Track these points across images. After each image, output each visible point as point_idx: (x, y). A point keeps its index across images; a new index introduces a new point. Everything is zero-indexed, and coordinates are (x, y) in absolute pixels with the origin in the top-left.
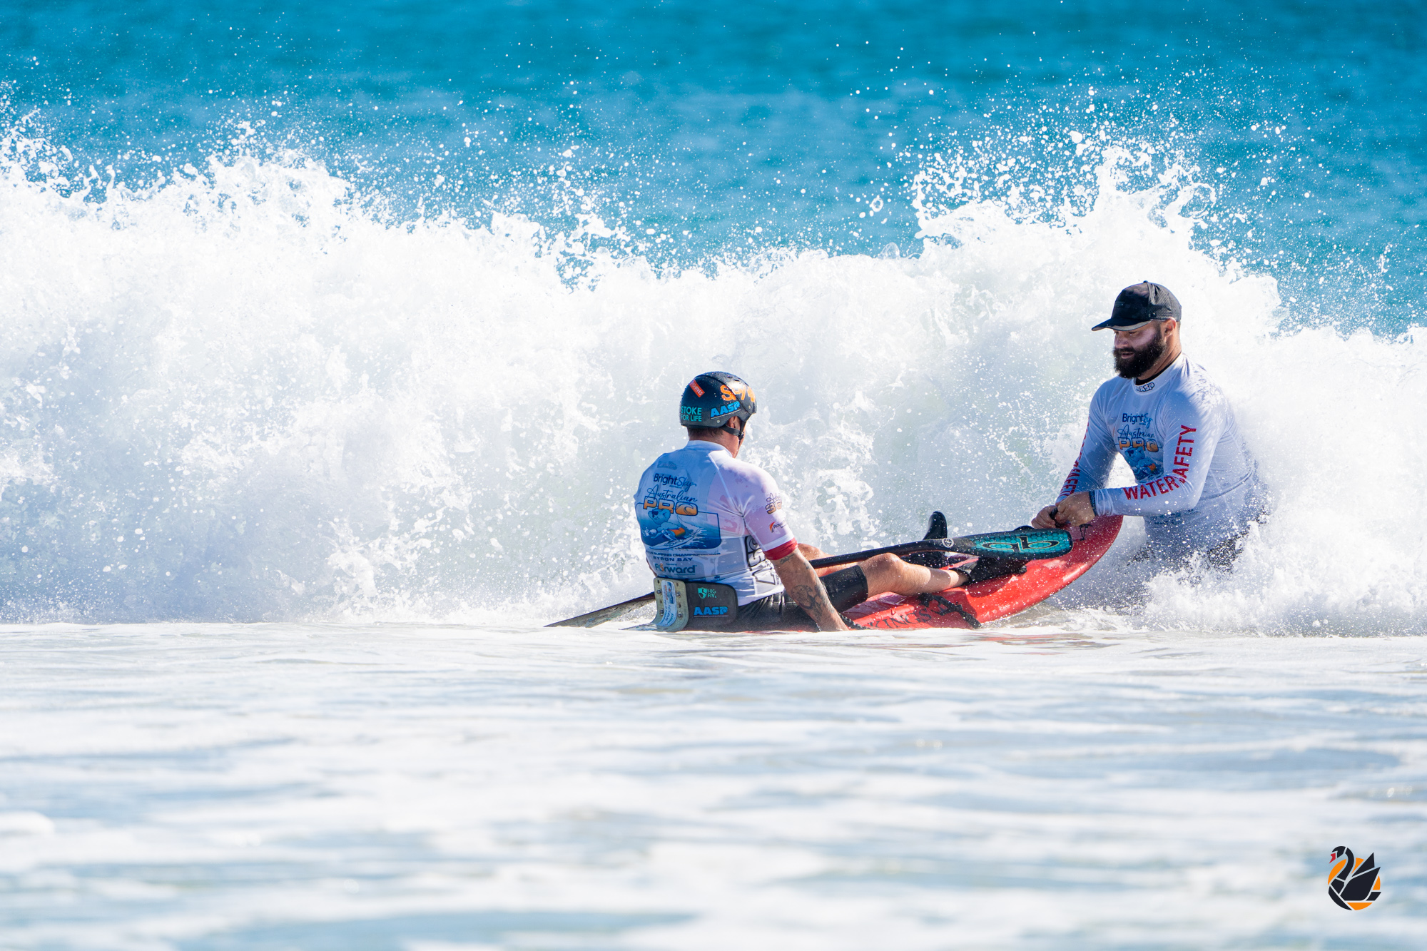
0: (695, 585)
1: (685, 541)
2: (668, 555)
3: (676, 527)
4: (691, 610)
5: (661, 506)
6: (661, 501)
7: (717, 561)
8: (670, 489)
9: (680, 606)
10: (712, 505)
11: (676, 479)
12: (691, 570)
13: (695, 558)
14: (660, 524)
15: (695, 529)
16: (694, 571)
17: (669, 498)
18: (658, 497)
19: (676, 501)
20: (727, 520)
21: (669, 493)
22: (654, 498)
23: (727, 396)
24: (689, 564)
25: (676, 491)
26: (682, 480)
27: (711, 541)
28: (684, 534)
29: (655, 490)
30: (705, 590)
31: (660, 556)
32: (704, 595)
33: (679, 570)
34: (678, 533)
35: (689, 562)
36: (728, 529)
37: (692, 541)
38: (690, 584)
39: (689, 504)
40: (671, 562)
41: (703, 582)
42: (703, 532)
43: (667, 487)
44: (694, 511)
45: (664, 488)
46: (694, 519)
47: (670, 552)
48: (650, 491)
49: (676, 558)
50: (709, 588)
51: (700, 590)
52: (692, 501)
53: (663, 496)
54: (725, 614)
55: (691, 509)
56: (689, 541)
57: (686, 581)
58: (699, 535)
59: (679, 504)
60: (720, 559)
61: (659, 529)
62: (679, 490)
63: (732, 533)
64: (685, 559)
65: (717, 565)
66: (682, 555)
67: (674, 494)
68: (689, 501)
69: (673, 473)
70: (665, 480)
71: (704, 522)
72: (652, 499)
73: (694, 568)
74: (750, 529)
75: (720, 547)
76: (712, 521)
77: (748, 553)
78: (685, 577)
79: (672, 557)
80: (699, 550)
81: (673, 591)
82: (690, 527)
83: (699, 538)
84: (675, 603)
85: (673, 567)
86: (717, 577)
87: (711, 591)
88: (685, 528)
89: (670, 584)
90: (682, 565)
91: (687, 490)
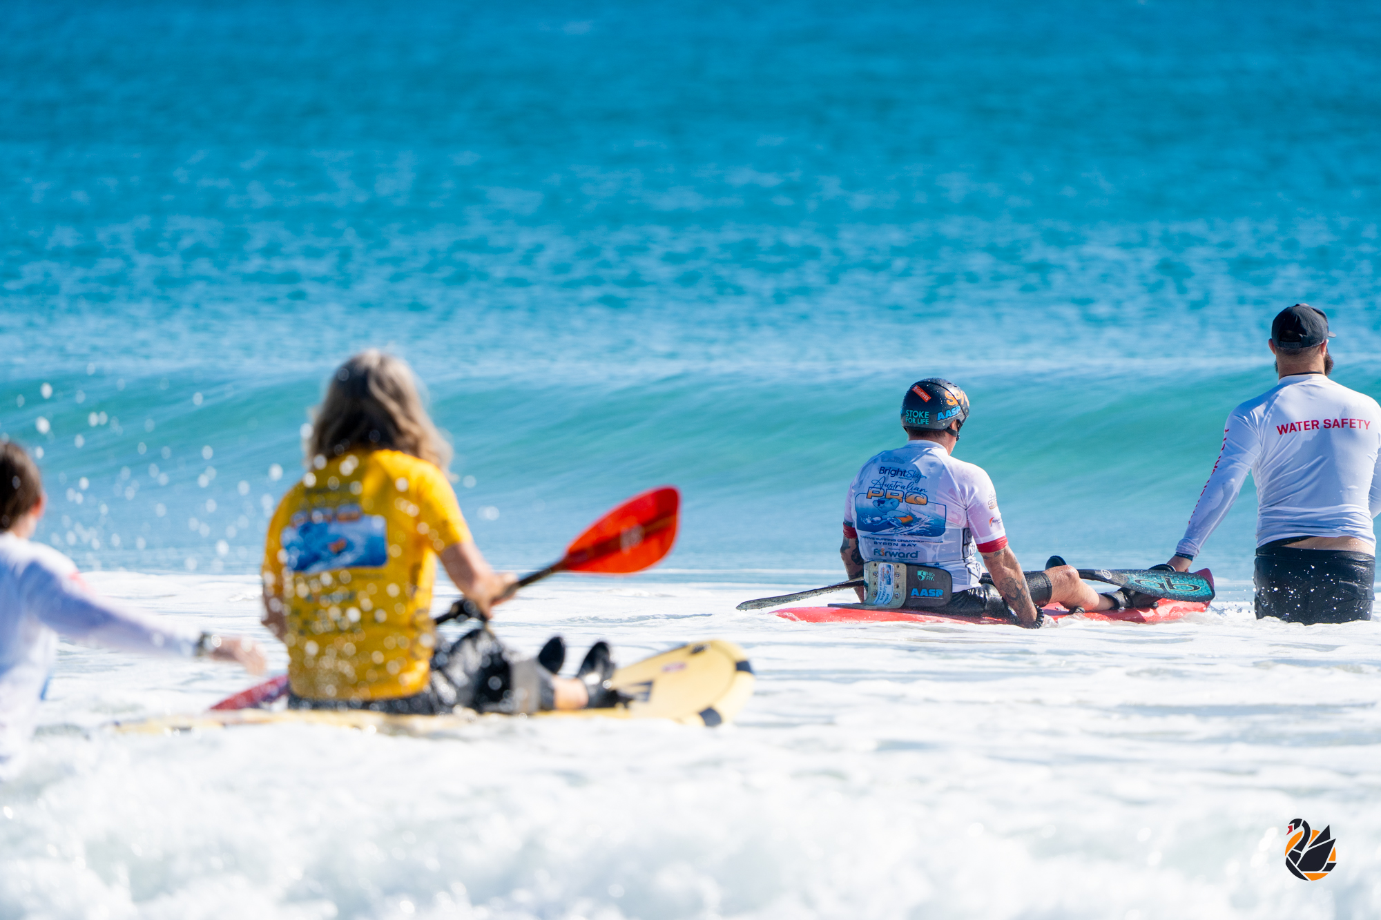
0: (916, 567)
1: (911, 528)
2: (892, 540)
3: (904, 515)
4: (909, 591)
5: (888, 495)
6: (889, 492)
7: (938, 549)
8: (899, 480)
9: (898, 587)
10: (942, 496)
11: (905, 472)
12: (914, 555)
13: (919, 544)
14: (886, 513)
15: (923, 517)
16: (916, 557)
17: (899, 488)
18: (885, 488)
19: (905, 491)
20: (953, 512)
21: (898, 484)
22: (881, 489)
23: (951, 401)
24: (913, 549)
25: (906, 482)
26: (912, 473)
27: (936, 530)
28: (911, 522)
29: (882, 482)
30: (925, 573)
31: (883, 541)
32: (923, 578)
33: (901, 555)
34: (905, 520)
35: (913, 548)
36: (953, 520)
37: (918, 529)
38: (911, 567)
39: (920, 494)
40: (894, 547)
41: (923, 566)
42: (931, 521)
43: (896, 478)
44: (924, 501)
45: (892, 480)
46: (922, 508)
47: (895, 537)
48: (875, 482)
49: (900, 543)
50: (928, 572)
51: (919, 573)
52: (922, 492)
53: (890, 487)
54: (940, 596)
55: (921, 499)
56: (915, 528)
57: (907, 564)
58: (926, 524)
59: (909, 494)
60: (941, 547)
61: (884, 517)
62: (909, 481)
63: (955, 522)
64: (909, 545)
65: (937, 552)
66: (907, 541)
67: (904, 485)
68: (920, 491)
69: (902, 467)
70: (893, 472)
71: (933, 511)
72: (879, 490)
73: (917, 553)
74: (971, 521)
75: (943, 536)
76: (939, 511)
77: (964, 545)
78: (907, 561)
79: (896, 542)
80: (924, 537)
81: (892, 573)
82: (918, 516)
83: (926, 526)
84: (892, 584)
85: (895, 552)
86: (937, 564)
87: (930, 574)
88: (913, 516)
89: (890, 566)
90: (905, 550)
91: (917, 481)
